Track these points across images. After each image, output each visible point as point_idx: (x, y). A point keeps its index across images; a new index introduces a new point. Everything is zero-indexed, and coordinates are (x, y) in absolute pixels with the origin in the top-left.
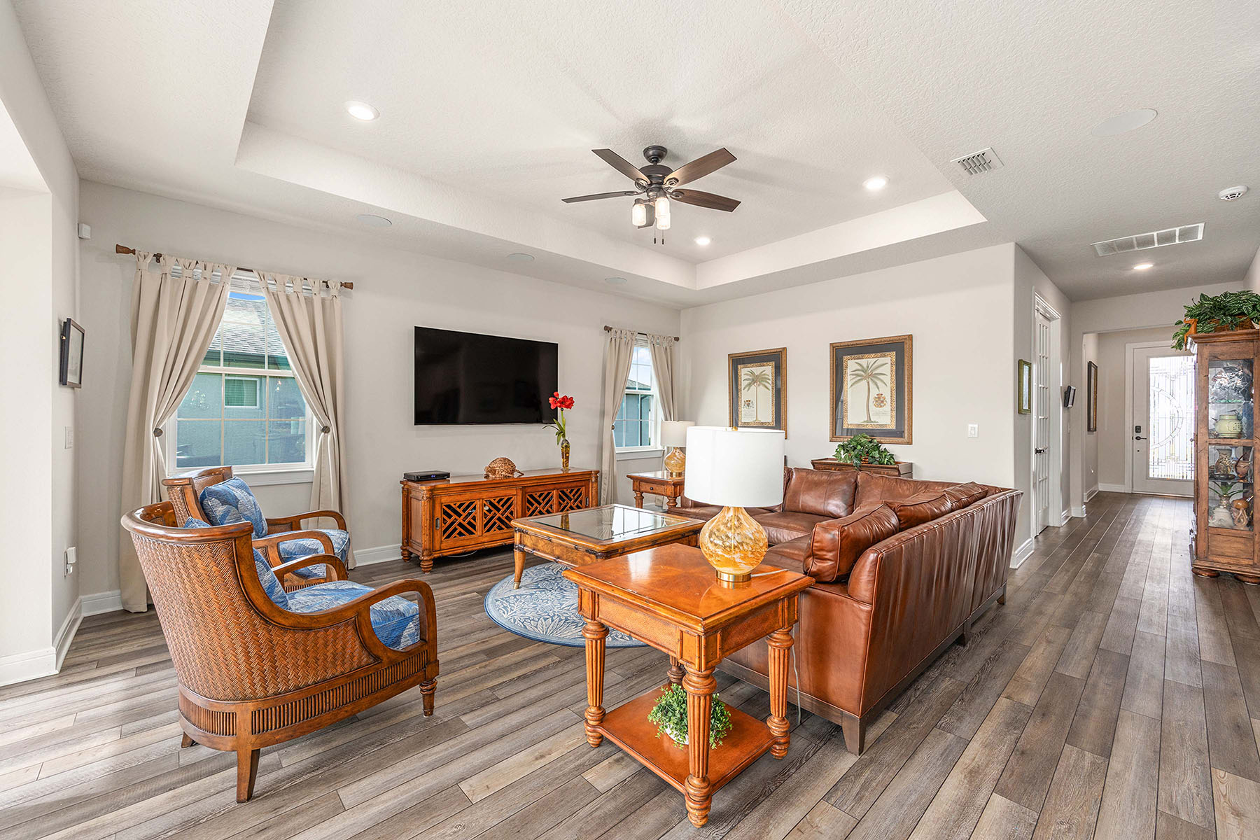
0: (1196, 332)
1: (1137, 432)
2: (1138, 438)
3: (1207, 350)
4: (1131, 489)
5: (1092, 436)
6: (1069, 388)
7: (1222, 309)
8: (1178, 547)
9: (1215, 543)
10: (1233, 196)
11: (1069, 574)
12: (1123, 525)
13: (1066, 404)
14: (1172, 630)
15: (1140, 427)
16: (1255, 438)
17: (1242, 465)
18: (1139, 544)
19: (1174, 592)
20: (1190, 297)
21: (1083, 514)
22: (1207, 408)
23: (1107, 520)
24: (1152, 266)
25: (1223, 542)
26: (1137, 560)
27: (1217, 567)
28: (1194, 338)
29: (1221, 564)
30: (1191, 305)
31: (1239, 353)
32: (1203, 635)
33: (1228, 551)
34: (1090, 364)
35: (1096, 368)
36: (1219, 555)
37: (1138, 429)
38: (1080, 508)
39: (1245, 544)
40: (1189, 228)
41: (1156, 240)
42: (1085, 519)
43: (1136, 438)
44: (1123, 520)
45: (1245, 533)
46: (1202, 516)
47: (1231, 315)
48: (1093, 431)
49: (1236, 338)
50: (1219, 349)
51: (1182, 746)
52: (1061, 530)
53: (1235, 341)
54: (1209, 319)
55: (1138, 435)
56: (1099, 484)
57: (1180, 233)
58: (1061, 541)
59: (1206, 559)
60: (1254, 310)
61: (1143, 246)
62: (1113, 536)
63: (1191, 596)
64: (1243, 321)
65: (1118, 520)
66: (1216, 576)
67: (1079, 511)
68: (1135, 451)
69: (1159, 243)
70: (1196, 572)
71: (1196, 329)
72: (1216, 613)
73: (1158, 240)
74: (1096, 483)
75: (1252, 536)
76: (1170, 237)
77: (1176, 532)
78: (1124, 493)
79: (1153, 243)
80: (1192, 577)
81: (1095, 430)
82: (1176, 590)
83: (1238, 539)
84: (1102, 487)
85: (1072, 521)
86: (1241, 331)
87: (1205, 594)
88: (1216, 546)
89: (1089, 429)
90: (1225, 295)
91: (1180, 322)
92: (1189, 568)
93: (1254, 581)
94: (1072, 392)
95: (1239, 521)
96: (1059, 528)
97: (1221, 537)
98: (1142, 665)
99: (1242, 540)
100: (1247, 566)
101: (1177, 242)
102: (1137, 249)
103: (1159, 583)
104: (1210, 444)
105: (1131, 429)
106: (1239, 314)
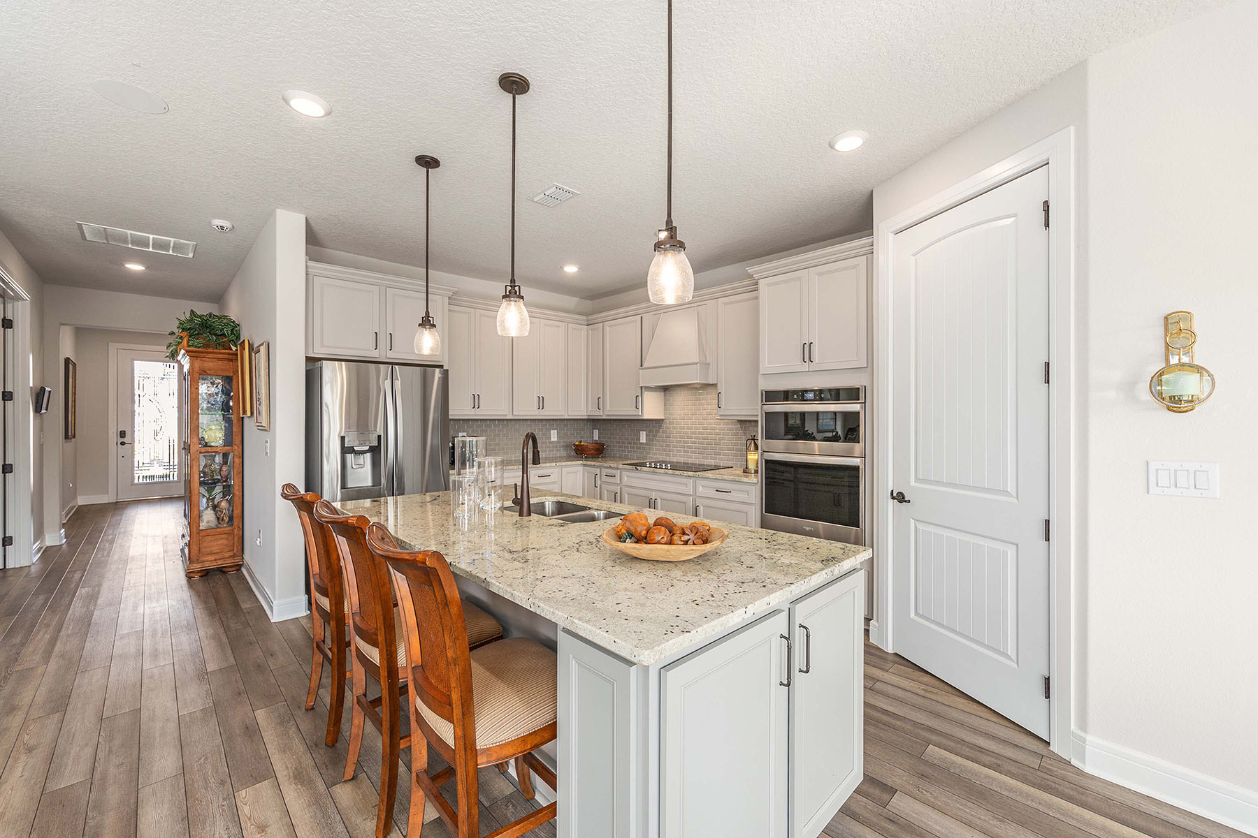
0: (189, 346)
1: (121, 437)
2: (123, 443)
3: (198, 364)
4: (115, 498)
5: (70, 444)
6: (43, 389)
7: (208, 328)
8: (170, 553)
9: (204, 544)
10: (222, 228)
11: (51, 629)
12: (112, 542)
13: (38, 409)
14: (178, 651)
15: (125, 431)
16: (234, 446)
17: (224, 469)
18: (132, 560)
19: (173, 606)
20: (182, 310)
21: (61, 540)
22: (198, 419)
23: (92, 541)
24: (144, 268)
25: (211, 541)
26: (132, 582)
27: (207, 566)
28: (187, 351)
29: (210, 562)
30: (183, 318)
31: (222, 370)
32: (205, 643)
33: (215, 549)
34: (67, 361)
35: (74, 365)
36: (208, 554)
37: (123, 434)
38: (58, 534)
39: (227, 539)
40: (184, 244)
41: (151, 244)
42: (64, 546)
43: (121, 444)
44: (110, 537)
45: (227, 529)
46: (193, 519)
47: (215, 335)
48: (71, 439)
49: (221, 356)
50: (209, 364)
51: (206, 789)
52: (33, 569)
53: (219, 359)
54: (197, 334)
55: (123, 440)
56: (79, 497)
57: (174, 244)
58: (34, 586)
59: (198, 561)
60: (231, 334)
61: (138, 245)
62: (103, 559)
63: (189, 604)
64: (224, 342)
65: (105, 538)
66: (206, 574)
67: (55, 537)
68: (120, 457)
69: (153, 248)
70: (189, 576)
71: (188, 343)
72: (211, 614)
73: (153, 244)
74: (74, 497)
75: (233, 530)
76: (165, 246)
77: (166, 537)
78: (109, 503)
79: (148, 246)
80: (186, 582)
81: (74, 437)
82: (174, 603)
83: (222, 536)
84: (82, 500)
85: (47, 553)
86: (224, 351)
87: (199, 596)
88: (205, 547)
89: (67, 437)
90: (210, 315)
91: (173, 333)
92: (182, 575)
93: (233, 569)
94: (46, 394)
95: (223, 520)
96: (30, 566)
97: (210, 538)
98: (154, 711)
99: (225, 536)
100: (229, 557)
101: (171, 252)
102: (130, 246)
103: (158, 601)
104: (200, 453)
105: (115, 434)
106: (221, 335)
